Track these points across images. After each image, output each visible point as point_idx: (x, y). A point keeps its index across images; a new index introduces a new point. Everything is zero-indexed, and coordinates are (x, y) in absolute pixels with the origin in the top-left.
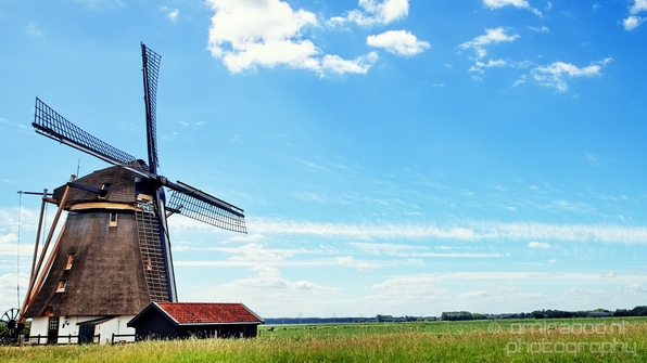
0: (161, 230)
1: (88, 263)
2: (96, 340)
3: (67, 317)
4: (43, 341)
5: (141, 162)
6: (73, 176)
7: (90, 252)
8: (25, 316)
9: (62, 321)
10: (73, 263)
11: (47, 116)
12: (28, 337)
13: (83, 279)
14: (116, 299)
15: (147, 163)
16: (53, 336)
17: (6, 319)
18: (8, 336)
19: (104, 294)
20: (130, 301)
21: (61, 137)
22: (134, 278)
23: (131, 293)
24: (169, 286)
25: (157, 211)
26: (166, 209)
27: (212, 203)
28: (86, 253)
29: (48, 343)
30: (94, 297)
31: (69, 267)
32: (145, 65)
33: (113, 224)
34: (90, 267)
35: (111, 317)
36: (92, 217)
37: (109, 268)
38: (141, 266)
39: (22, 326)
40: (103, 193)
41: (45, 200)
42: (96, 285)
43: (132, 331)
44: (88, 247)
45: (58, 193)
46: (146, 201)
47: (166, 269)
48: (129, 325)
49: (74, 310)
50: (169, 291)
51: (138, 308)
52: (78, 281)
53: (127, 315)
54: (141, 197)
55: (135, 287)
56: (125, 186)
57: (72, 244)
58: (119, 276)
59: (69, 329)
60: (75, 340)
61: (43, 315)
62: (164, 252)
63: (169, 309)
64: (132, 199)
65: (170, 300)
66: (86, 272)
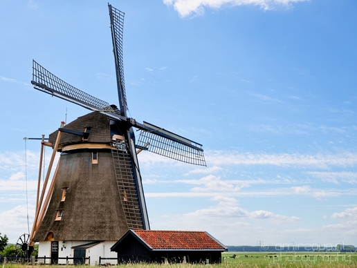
0: (133, 166)
1: (77, 196)
2: (87, 262)
3: (64, 242)
4: (48, 261)
5: (114, 107)
6: (63, 123)
7: (79, 186)
8: (34, 240)
9: (61, 245)
10: (66, 196)
11: (41, 75)
12: (37, 257)
13: (74, 209)
14: (101, 227)
15: (119, 107)
16: (55, 257)
17: (20, 242)
18: (23, 257)
19: (91, 222)
20: (111, 228)
21: (52, 91)
22: (113, 208)
23: (112, 221)
24: (142, 215)
25: (128, 148)
26: (136, 147)
27: (174, 140)
28: (75, 187)
29: (52, 263)
30: (84, 224)
31: (63, 199)
32: (112, 23)
33: (95, 162)
34: (79, 199)
35: (98, 242)
36: (79, 156)
37: (94, 200)
38: (119, 197)
39: (32, 248)
40: (86, 135)
41: (43, 144)
42: (85, 215)
43: (115, 254)
44: (77, 182)
45: (53, 136)
46: (119, 141)
47: (139, 200)
48: (113, 249)
49: (69, 236)
50: (142, 219)
51: (119, 235)
52: (71, 211)
53: (109, 241)
54: (115, 137)
55: (115, 216)
56: (103, 128)
57: (65, 180)
58: (102, 206)
59: (66, 252)
60: (71, 261)
61: (47, 240)
62: (136, 185)
63: (144, 236)
64: (108, 140)
65: (144, 227)
66: (76, 204)
